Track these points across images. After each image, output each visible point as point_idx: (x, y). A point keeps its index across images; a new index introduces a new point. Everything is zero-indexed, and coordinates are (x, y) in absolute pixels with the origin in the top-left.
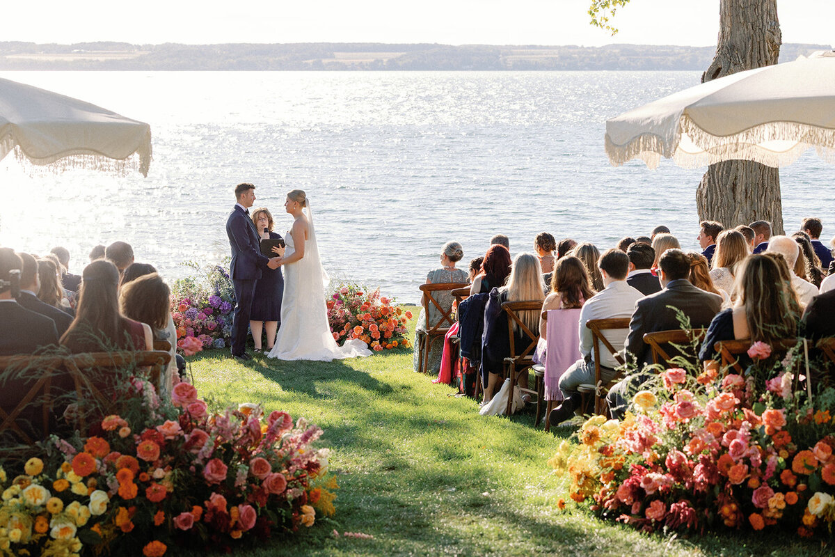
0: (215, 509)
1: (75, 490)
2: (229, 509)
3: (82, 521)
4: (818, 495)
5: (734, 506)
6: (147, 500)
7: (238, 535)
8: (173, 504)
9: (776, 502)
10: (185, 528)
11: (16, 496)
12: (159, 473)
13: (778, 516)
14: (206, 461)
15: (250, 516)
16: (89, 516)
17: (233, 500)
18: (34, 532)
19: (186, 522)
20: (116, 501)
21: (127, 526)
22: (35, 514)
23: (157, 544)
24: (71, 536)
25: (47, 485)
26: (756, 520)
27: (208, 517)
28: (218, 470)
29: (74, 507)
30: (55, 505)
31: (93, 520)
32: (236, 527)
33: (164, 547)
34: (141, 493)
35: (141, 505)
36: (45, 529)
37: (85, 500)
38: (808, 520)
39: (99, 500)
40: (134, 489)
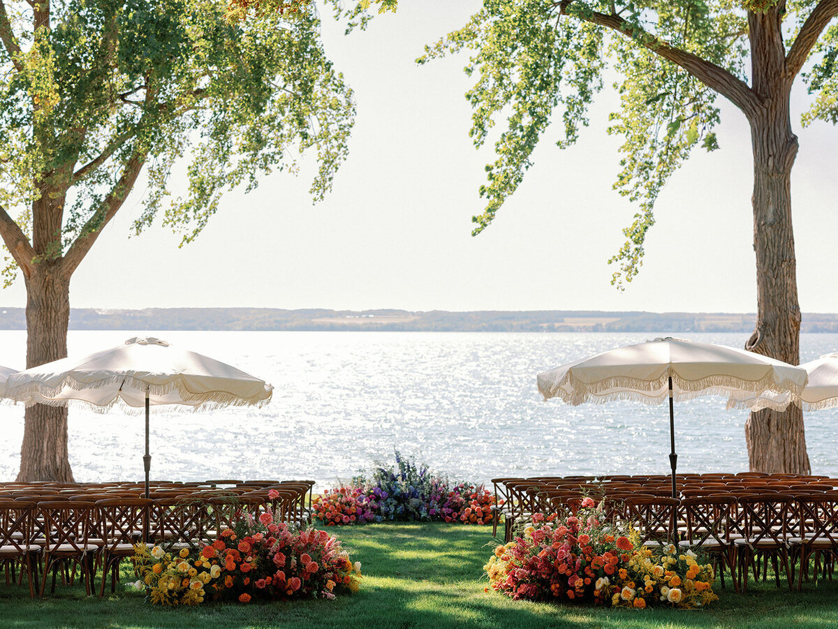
0: (278, 578)
1: (204, 565)
2: (287, 579)
3: (207, 581)
4: (601, 579)
5: (558, 585)
6: (241, 572)
7: (290, 593)
8: (254, 575)
9: (579, 582)
10: (261, 588)
11: (174, 568)
12: (250, 559)
13: (582, 591)
14: (274, 553)
15: (297, 582)
16: (211, 579)
17: (289, 575)
18: (181, 585)
19: (261, 584)
20: (224, 572)
21: (229, 584)
22: (183, 577)
23: (246, 594)
24: (200, 588)
25: (191, 563)
26: (570, 593)
27: (274, 582)
28: (280, 558)
29: (203, 574)
30: (193, 572)
31: (213, 581)
32: (290, 588)
33: (250, 597)
34: (238, 567)
35: (238, 574)
36: (187, 584)
37: (208, 571)
38: (596, 593)
39: (215, 569)
40: (234, 566)
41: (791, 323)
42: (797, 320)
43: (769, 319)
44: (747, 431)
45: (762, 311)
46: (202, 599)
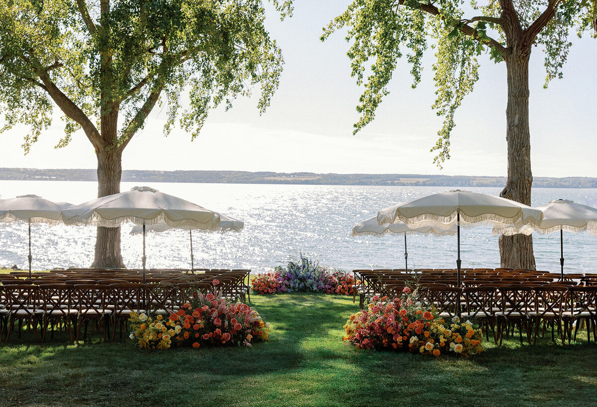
0: (216, 333)
1: (171, 325)
2: (222, 334)
3: (173, 335)
4: (413, 337)
5: (387, 340)
6: (194, 329)
7: (224, 342)
8: (202, 331)
9: (399, 339)
10: (206, 339)
11: (153, 326)
12: (199, 321)
13: (402, 344)
14: (214, 318)
15: (228, 336)
16: (175, 333)
17: (223, 331)
18: (157, 337)
19: (206, 337)
20: (183, 330)
21: (187, 337)
22: (158, 332)
23: (197, 343)
24: (168, 339)
25: (164, 323)
26: (394, 345)
27: (214, 336)
28: (218, 321)
29: (171, 330)
30: (165, 329)
31: (176, 335)
32: (224, 340)
33: (199, 345)
34: (192, 327)
35: (192, 330)
36: (160, 337)
37: (174, 328)
38: (410, 346)
39: (178, 328)
40: (189, 326)
41: (527, 182)
42: (530, 180)
43: (514, 180)
44: (499, 242)
45: (510, 175)
46: (169, 346)
